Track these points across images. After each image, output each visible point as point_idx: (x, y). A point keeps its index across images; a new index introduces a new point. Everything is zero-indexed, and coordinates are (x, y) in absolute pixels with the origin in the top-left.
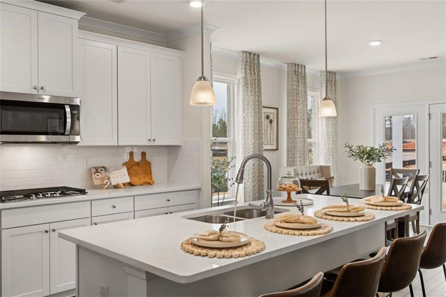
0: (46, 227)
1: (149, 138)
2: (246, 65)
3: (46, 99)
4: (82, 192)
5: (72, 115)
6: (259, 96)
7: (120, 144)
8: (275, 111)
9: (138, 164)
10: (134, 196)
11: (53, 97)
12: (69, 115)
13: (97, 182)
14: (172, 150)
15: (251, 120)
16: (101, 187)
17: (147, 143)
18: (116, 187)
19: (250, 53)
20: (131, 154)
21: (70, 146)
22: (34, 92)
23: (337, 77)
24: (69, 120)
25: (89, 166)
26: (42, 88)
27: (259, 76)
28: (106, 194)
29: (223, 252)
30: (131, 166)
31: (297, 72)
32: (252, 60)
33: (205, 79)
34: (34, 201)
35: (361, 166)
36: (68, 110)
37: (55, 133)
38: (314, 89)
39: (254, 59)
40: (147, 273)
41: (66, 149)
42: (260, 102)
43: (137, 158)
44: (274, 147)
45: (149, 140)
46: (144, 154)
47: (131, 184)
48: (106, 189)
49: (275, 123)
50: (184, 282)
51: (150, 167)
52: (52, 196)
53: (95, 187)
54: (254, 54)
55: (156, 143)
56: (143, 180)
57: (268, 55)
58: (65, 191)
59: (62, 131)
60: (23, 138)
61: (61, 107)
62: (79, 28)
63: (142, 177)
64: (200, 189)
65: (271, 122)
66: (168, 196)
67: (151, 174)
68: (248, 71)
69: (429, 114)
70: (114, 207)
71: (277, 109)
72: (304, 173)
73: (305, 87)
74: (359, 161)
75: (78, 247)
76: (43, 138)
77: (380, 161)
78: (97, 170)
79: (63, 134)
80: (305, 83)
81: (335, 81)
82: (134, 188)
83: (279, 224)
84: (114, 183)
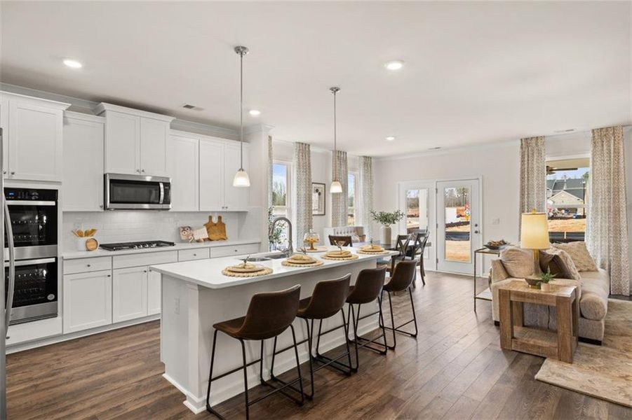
0: (145, 268)
1: (223, 206)
2: (299, 153)
3: (148, 179)
4: (172, 244)
5: (165, 189)
6: (310, 175)
7: (201, 210)
8: (323, 186)
9: (215, 225)
10: (210, 248)
11: (154, 177)
12: (162, 190)
13: (184, 238)
14: (241, 215)
15: (303, 193)
16: (187, 241)
17: (221, 210)
18: (198, 241)
19: (302, 144)
20: (210, 218)
21: (164, 211)
22: (138, 174)
23: (373, 160)
24: (162, 193)
25: (178, 226)
26: (143, 171)
27: (309, 160)
28: (190, 246)
29: (245, 274)
30: (209, 226)
31: (340, 157)
32: (304, 149)
33: (243, 170)
34: (136, 250)
35: (382, 227)
36: (162, 186)
37: (153, 203)
38: (354, 169)
39: (305, 148)
40: (198, 285)
41: (162, 214)
42: (310, 179)
43: (215, 220)
44: (323, 213)
45: (223, 208)
46: (220, 218)
47: (209, 240)
48: (191, 242)
49: (323, 195)
50: (215, 287)
51: (225, 227)
52: (150, 247)
53: (182, 241)
54: (306, 145)
55: (228, 210)
56: (218, 237)
57: (317, 145)
58: (159, 244)
59: (158, 201)
60: (135, 206)
61: (157, 184)
62: (171, 128)
63: (218, 234)
64: (260, 243)
65: (320, 194)
66: (236, 248)
67: (225, 232)
68: (301, 157)
69: (437, 189)
70: (195, 255)
71: (324, 184)
72: (343, 232)
73: (346, 168)
74: (380, 223)
75: (162, 275)
76: (146, 206)
77: (394, 223)
78: (184, 229)
79: (158, 203)
80: (346, 165)
81: (371, 164)
82: (211, 242)
83: (291, 261)
84: (196, 239)
